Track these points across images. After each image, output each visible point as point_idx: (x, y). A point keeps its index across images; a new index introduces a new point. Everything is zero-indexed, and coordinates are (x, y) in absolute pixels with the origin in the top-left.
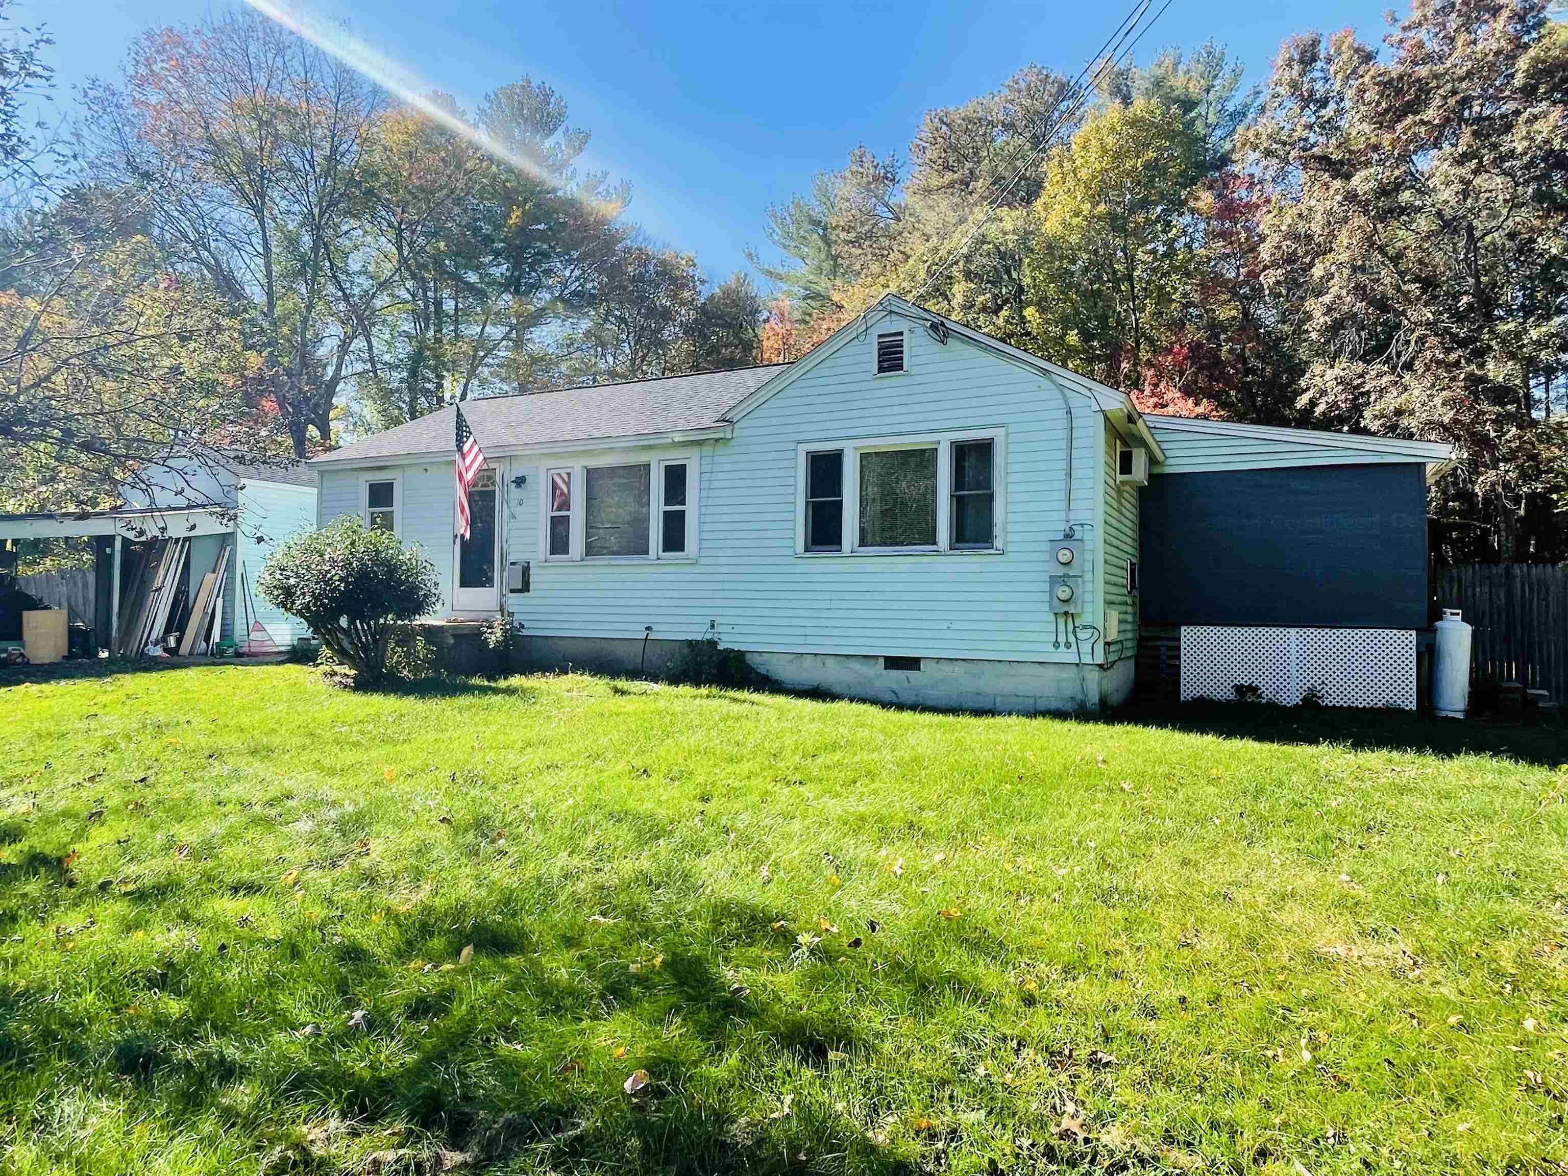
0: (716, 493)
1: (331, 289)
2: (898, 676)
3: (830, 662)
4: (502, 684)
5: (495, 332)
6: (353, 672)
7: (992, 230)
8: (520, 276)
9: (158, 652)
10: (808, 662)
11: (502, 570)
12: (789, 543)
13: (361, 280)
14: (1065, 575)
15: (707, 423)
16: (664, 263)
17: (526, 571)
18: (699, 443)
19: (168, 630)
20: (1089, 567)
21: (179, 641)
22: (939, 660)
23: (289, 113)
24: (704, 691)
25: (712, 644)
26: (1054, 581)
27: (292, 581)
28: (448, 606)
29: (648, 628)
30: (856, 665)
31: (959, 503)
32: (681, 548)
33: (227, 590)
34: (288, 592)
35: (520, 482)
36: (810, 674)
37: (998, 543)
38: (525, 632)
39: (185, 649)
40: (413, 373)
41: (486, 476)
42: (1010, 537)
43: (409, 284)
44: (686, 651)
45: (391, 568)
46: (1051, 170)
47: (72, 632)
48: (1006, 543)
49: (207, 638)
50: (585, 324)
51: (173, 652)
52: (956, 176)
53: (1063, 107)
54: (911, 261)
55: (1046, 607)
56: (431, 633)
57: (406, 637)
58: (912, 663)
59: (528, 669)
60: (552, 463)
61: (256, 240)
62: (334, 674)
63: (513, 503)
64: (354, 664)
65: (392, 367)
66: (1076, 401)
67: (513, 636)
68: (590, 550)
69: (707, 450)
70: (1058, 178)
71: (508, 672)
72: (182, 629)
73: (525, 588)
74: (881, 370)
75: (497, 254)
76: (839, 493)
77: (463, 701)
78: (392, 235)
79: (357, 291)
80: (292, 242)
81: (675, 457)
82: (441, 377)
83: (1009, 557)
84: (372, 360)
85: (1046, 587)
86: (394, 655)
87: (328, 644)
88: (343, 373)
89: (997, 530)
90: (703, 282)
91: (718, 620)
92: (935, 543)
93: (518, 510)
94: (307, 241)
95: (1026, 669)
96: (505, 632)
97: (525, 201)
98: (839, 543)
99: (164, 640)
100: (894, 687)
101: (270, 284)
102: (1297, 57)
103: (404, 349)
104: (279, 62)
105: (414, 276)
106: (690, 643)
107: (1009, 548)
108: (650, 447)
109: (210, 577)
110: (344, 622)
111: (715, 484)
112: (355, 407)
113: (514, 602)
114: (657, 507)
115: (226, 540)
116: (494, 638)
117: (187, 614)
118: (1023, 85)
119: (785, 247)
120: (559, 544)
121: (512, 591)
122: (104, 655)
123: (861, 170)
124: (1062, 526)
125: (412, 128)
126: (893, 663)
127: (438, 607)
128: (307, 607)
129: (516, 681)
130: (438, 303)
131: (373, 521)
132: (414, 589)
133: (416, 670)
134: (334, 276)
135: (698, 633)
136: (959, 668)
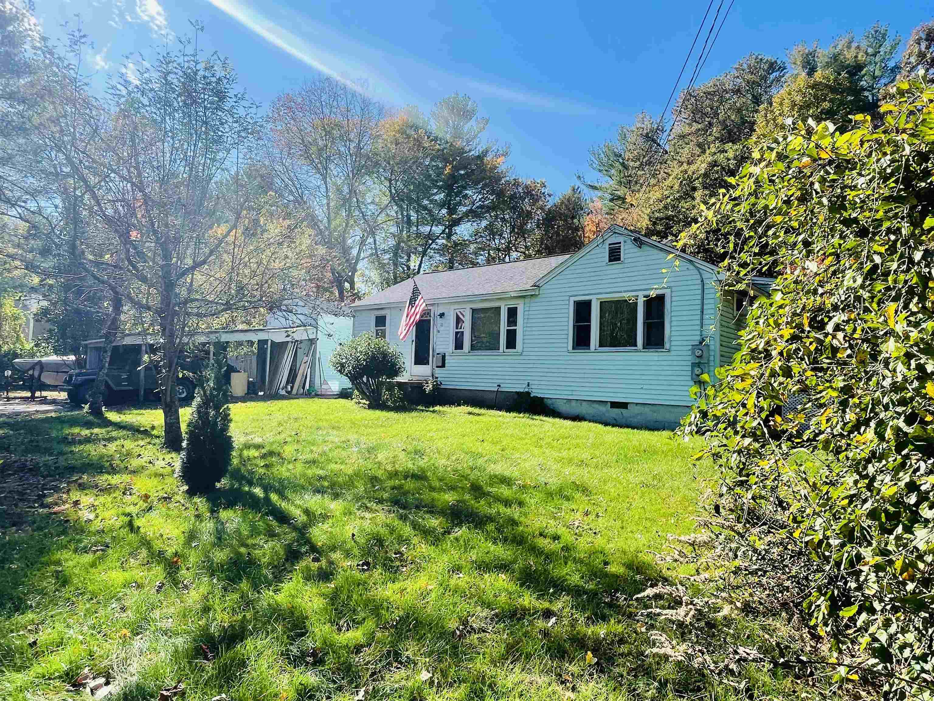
0: (531, 321)
1: (357, 213)
2: (616, 411)
3: (584, 404)
4: (431, 409)
5: (438, 230)
6: (368, 402)
7: (721, 157)
8: (450, 200)
9: (283, 392)
10: (574, 404)
11: (433, 356)
12: (565, 345)
13: (371, 207)
14: (700, 363)
15: (528, 287)
16: (527, 187)
17: (444, 357)
18: (524, 297)
19: (288, 382)
20: (712, 358)
21: (292, 388)
22: (637, 404)
23: (339, 126)
24: (521, 415)
25: (528, 393)
26: (694, 365)
27: (344, 361)
28: (408, 374)
29: (499, 386)
30: (596, 406)
31: (648, 327)
32: (514, 348)
33: (312, 366)
34: (342, 365)
35: (442, 315)
36: (576, 409)
37: (667, 345)
38: (442, 387)
39: (294, 391)
40: (396, 255)
41: (426, 313)
42: (673, 343)
43: (395, 208)
44: (516, 397)
45: (385, 355)
46: (759, 118)
47: (249, 382)
48: (671, 346)
49: (304, 388)
50: (484, 223)
51: (289, 393)
52: (699, 126)
53: (772, 77)
54: (671, 178)
55: (690, 378)
56: (400, 385)
57: (390, 387)
58: (624, 405)
59: (442, 404)
60: (456, 307)
61: (323, 189)
62: (359, 403)
63: (439, 325)
64: (368, 398)
65: (385, 251)
66: (705, 275)
67: (437, 387)
68: (473, 348)
69: (527, 300)
70: (764, 123)
71: (434, 404)
72: (293, 382)
73: (443, 366)
74: (610, 261)
75: (440, 188)
76: (589, 321)
77: (414, 414)
78: (387, 184)
79: (369, 213)
80: (339, 190)
81: (512, 304)
82: (409, 257)
83: (673, 353)
84: (376, 249)
85: (690, 368)
86: (385, 395)
87: (357, 389)
88: (362, 255)
89: (666, 340)
90: (550, 196)
91: (531, 382)
92: (636, 346)
93: (441, 329)
94: (346, 190)
95: (680, 409)
96: (434, 385)
97: (453, 160)
98: (588, 345)
99: (286, 387)
100: (614, 416)
101: (329, 214)
102: (924, 37)
103: (392, 242)
104: (335, 103)
105: (397, 204)
106: (517, 393)
107: (673, 348)
108: (500, 299)
109: (306, 359)
110: (365, 379)
111: (531, 317)
112: (367, 272)
113: (438, 372)
114: (504, 327)
115: (312, 342)
116: (429, 388)
117: (295, 376)
118: (745, 66)
119: (600, 171)
120: (459, 345)
121: (437, 367)
122: (261, 393)
123: (643, 126)
124: (699, 338)
125: (397, 128)
126: (615, 405)
127: (404, 373)
128: (350, 372)
129: (437, 408)
130: (408, 216)
131: (377, 334)
132: (394, 365)
133: (395, 402)
134: (359, 206)
135: (521, 388)
136: (647, 409)
